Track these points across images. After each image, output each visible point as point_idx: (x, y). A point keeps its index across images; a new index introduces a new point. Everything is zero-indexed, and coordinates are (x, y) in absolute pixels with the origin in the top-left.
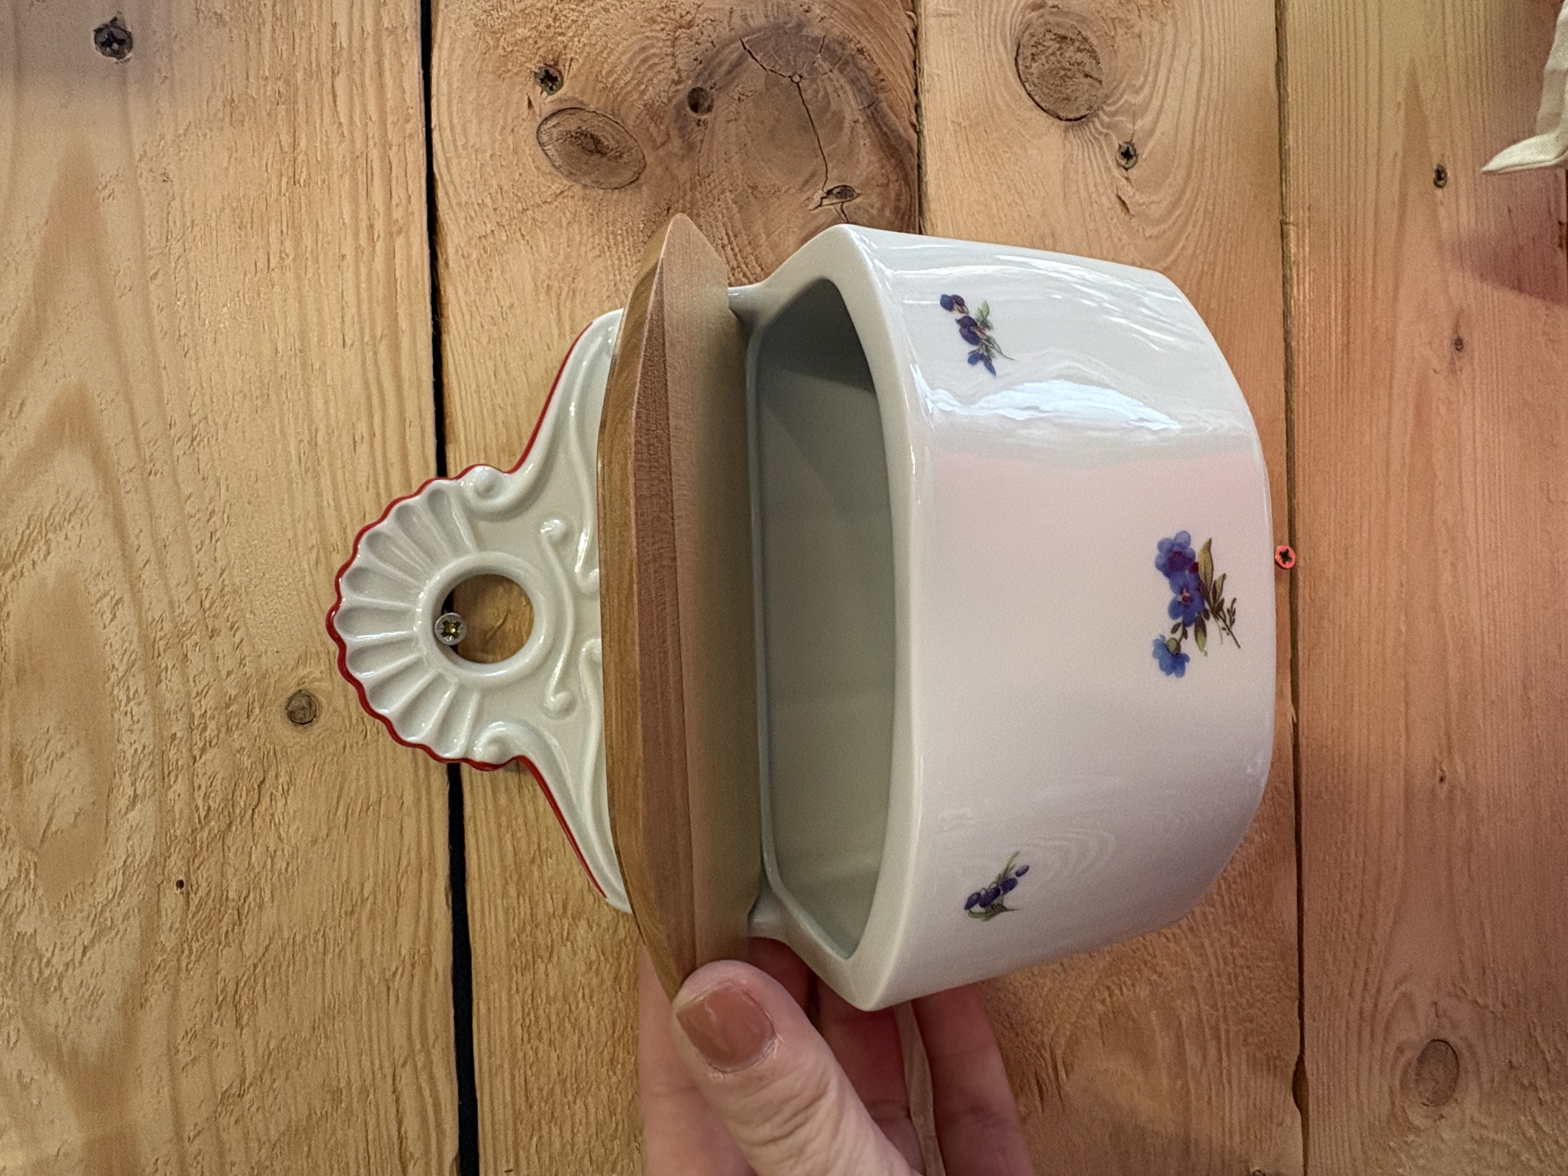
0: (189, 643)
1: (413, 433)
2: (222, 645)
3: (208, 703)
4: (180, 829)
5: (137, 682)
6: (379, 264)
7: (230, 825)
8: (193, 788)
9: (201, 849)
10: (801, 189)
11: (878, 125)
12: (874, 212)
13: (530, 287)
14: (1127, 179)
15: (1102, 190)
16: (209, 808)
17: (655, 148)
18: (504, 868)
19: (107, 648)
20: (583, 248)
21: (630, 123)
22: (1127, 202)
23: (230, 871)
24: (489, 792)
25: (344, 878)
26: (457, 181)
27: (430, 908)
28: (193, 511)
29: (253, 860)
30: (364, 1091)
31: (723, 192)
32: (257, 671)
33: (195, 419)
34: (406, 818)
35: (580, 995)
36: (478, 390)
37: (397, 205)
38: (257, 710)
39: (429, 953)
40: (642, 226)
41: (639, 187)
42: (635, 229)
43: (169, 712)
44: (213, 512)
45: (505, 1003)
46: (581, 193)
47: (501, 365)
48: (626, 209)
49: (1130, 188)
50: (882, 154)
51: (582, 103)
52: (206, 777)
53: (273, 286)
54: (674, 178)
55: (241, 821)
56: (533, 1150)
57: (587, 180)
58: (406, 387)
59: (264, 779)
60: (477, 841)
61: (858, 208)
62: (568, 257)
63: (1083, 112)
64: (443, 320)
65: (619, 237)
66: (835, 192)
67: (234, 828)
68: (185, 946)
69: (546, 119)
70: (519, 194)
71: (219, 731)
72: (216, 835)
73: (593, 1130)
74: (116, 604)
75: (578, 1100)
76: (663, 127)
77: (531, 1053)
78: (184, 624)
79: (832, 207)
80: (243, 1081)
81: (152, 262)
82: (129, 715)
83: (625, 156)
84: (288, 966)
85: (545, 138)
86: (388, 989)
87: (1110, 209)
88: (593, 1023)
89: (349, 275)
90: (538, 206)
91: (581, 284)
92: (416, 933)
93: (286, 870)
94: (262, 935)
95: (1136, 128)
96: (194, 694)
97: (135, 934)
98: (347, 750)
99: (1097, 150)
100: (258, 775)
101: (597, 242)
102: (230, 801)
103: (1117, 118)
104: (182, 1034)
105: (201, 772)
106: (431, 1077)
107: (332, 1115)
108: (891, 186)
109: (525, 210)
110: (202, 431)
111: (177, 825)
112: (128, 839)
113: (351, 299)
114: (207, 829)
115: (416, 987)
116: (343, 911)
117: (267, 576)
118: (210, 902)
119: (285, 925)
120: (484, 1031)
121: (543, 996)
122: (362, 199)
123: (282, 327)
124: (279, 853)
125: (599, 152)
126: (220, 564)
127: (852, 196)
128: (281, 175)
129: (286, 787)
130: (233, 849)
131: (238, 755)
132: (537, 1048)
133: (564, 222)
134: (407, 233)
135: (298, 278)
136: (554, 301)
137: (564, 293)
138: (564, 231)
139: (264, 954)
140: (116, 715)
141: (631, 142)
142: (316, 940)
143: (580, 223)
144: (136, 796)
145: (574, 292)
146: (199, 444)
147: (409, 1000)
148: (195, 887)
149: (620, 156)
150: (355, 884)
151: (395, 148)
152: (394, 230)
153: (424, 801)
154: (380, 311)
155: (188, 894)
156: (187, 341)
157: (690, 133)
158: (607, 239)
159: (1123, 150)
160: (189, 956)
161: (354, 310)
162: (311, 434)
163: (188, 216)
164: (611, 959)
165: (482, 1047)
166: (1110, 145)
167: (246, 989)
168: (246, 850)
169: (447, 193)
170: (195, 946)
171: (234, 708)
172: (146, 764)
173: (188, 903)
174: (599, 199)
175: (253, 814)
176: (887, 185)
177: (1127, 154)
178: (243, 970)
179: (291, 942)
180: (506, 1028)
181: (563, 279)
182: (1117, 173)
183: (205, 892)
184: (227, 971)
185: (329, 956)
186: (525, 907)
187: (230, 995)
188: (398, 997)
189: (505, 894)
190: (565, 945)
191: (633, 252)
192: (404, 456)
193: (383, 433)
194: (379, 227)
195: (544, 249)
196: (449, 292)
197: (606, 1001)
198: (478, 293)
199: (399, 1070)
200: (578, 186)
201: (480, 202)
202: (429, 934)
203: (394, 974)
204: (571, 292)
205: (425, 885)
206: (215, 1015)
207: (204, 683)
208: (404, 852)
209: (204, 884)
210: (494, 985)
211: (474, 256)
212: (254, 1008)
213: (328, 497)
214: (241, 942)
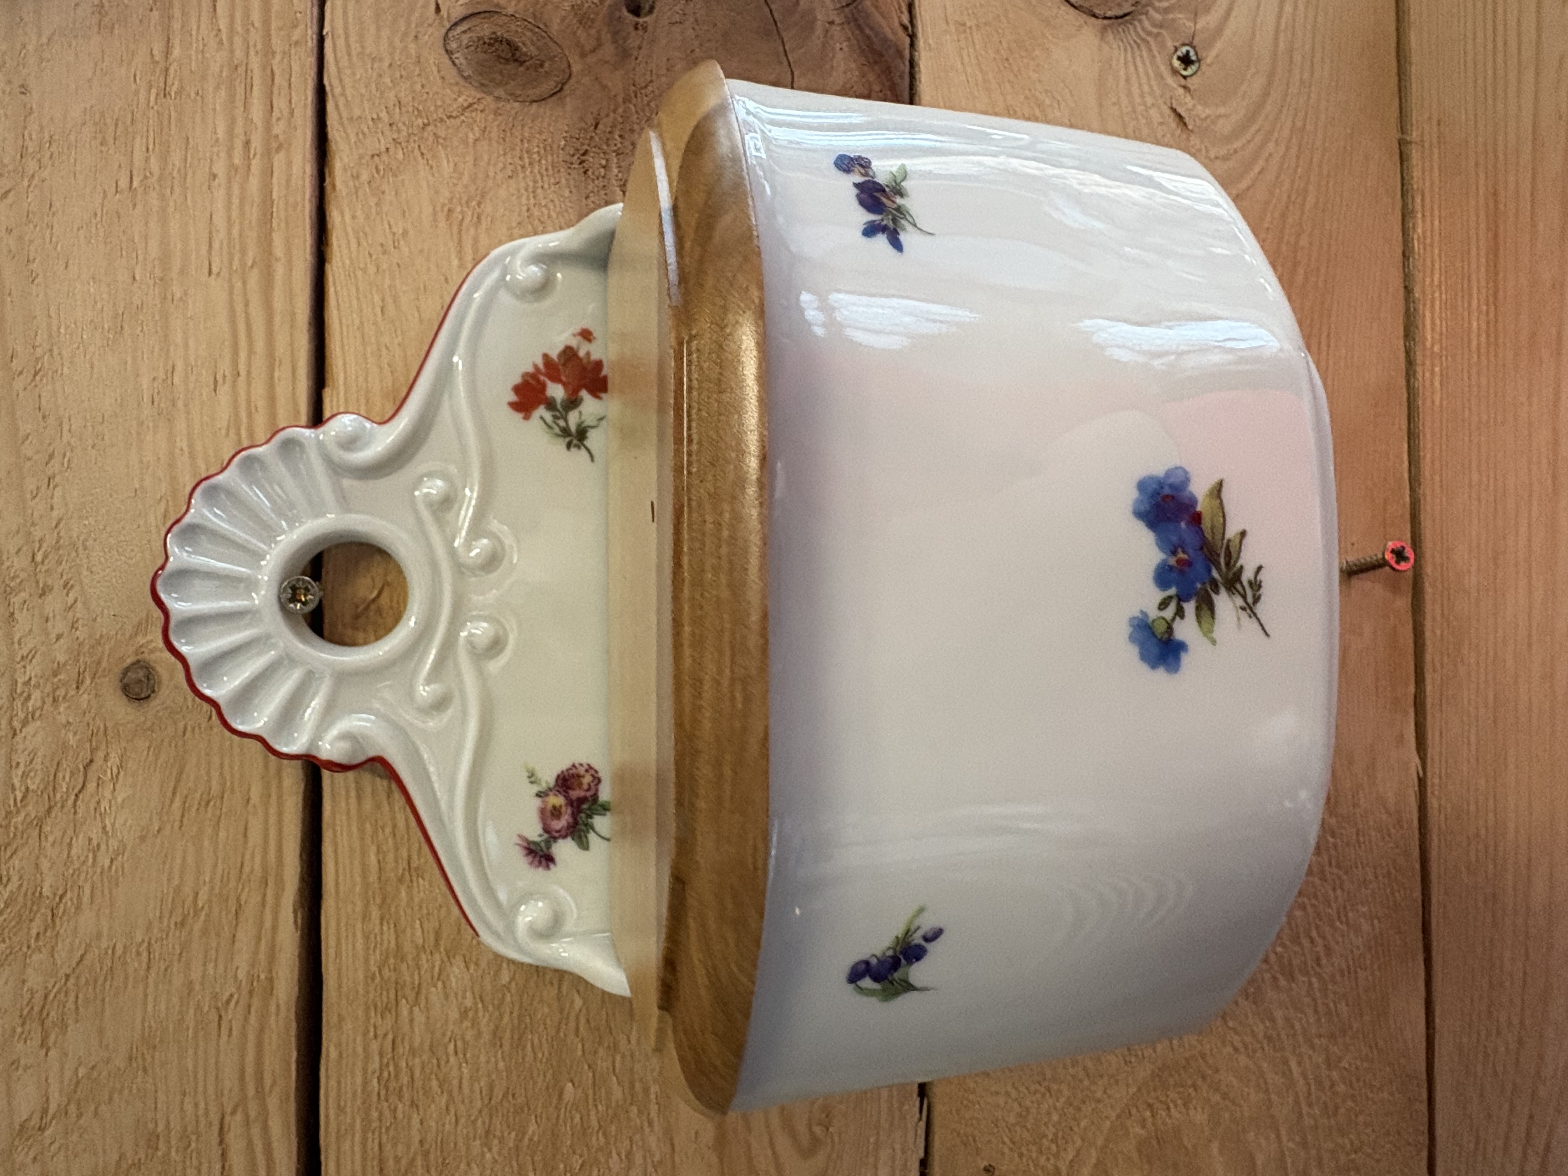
0: (17, 600)
1: (282, 374)
2: (53, 605)
3: (33, 670)
6: (254, 184)
7: (49, 811)
8: (10, 765)
9: (15, 835)
11: (859, 27)
13: (427, 210)
14: (1185, 87)
15: (1149, 100)
16: (27, 789)
17: (583, 55)
18: (366, 886)
20: (491, 168)
21: (555, 27)
22: (1183, 114)
23: (45, 864)
24: (353, 794)
25: (176, 882)
26: (348, 92)
27: (275, 928)
28: (29, 454)
29: (74, 852)
30: (185, 1139)
32: (90, 637)
33: (39, 351)
34: (250, 818)
35: (451, 1048)
36: (362, 328)
37: (278, 119)
38: (88, 681)
39: (271, 980)
40: (563, 143)
41: (562, 101)
42: (556, 147)
44: (51, 456)
45: (360, 1049)
46: (493, 106)
47: (389, 300)
48: (545, 125)
49: (1188, 99)
50: (863, 60)
51: (498, 5)
52: (26, 753)
53: (134, 206)
54: (604, 87)
55: (63, 807)
57: (500, 92)
58: (277, 319)
59: (91, 761)
60: (336, 851)
62: (474, 180)
63: (1127, 8)
64: (328, 249)
65: (535, 156)
67: (53, 814)
69: (456, 24)
70: (421, 108)
71: (44, 703)
72: (32, 822)
76: (593, 32)
77: (387, 1113)
78: (13, 579)
80: (45, 1110)
81: (4, 180)
83: (546, 65)
84: (105, 980)
85: (453, 45)
86: (220, 1017)
87: (1161, 124)
88: (466, 1084)
89: (220, 194)
90: (442, 120)
91: (488, 207)
92: (256, 953)
93: (110, 867)
94: (77, 941)
95: (1198, 26)
96: (18, 659)
98: (188, 734)
99: (1145, 54)
100: (85, 755)
101: (510, 161)
102: (51, 784)
103: (1171, 16)
105: (21, 747)
106: (265, 1129)
107: (146, 1162)
109: (425, 125)
110: (46, 364)
113: (219, 221)
114: (23, 815)
115: (253, 1019)
116: (172, 922)
117: (109, 529)
118: (21, 897)
119: (105, 932)
120: (333, 1083)
121: (407, 1044)
122: (239, 112)
123: (141, 252)
124: (103, 847)
125: (516, 60)
126: (56, 514)
128: (151, 87)
129: (115, 771)
130: (51, 839)
131: (63, 731)
132: (395, 1110)
133: (471, 141)
134: (287, 150)
135: (162, 198)
136: (455, 229)
137: (468, 219)
138: (471, 150)
139: (78, 964)
141: (556, 49)
142: (138, 954)
143: (490, 140)
145: (479, 218)
146: (41, 380)
147: (244, 1034)
149: (542, 66)
150: (187, 890)
151: (278, 57)
152: (274, 147)
153: (274, 801)
154: (252, 236)
156: (35, 267)
157: (625, 39)
158: (521, 158)
159: (1179, 53)
161: (223, 235)
162: (166, 371)
163: (46, 131)
164: (491, 1008)
165: (331, 1100)
166: (1162, 46)
167: (56, 1003)
168: (66, 841)
169: (337, 107)
171: (62, 677)
174: (513, 112)
175: (75, 801)
177: (1186, 60)
178: (53, 980)
179: (110, 952)
180: (359, 1080)
181: (467, 203)
182: (1170, 80)
183: (16, 885)
184: (34, 980)
185: (153, 973)
186: (389, 936)
187: (37, 1009)
188: (231, 1029)
189: (366, 917)
190: (435, 986)
191: (551, 172)
192: (272, 400)
193: (249, 373)
194: (257, 143)
195: (447, 168)
196: (335, 217)
197: (483, 1059)
198: (367, 217)
199: (227, 1118)
200: (489, 99)
201: (375, 116)
202: (272, 957)
203: (228, 1002)
204: (475, 219)
205: (270, 899)
206: (19, 1030)
207: (30, 646)
208: (247, 857)
209: (15, 878)
210: (348, 1026)
211: (365, 177)
212: (64, 1027)
213: (182, 443)
214: (53, 948)
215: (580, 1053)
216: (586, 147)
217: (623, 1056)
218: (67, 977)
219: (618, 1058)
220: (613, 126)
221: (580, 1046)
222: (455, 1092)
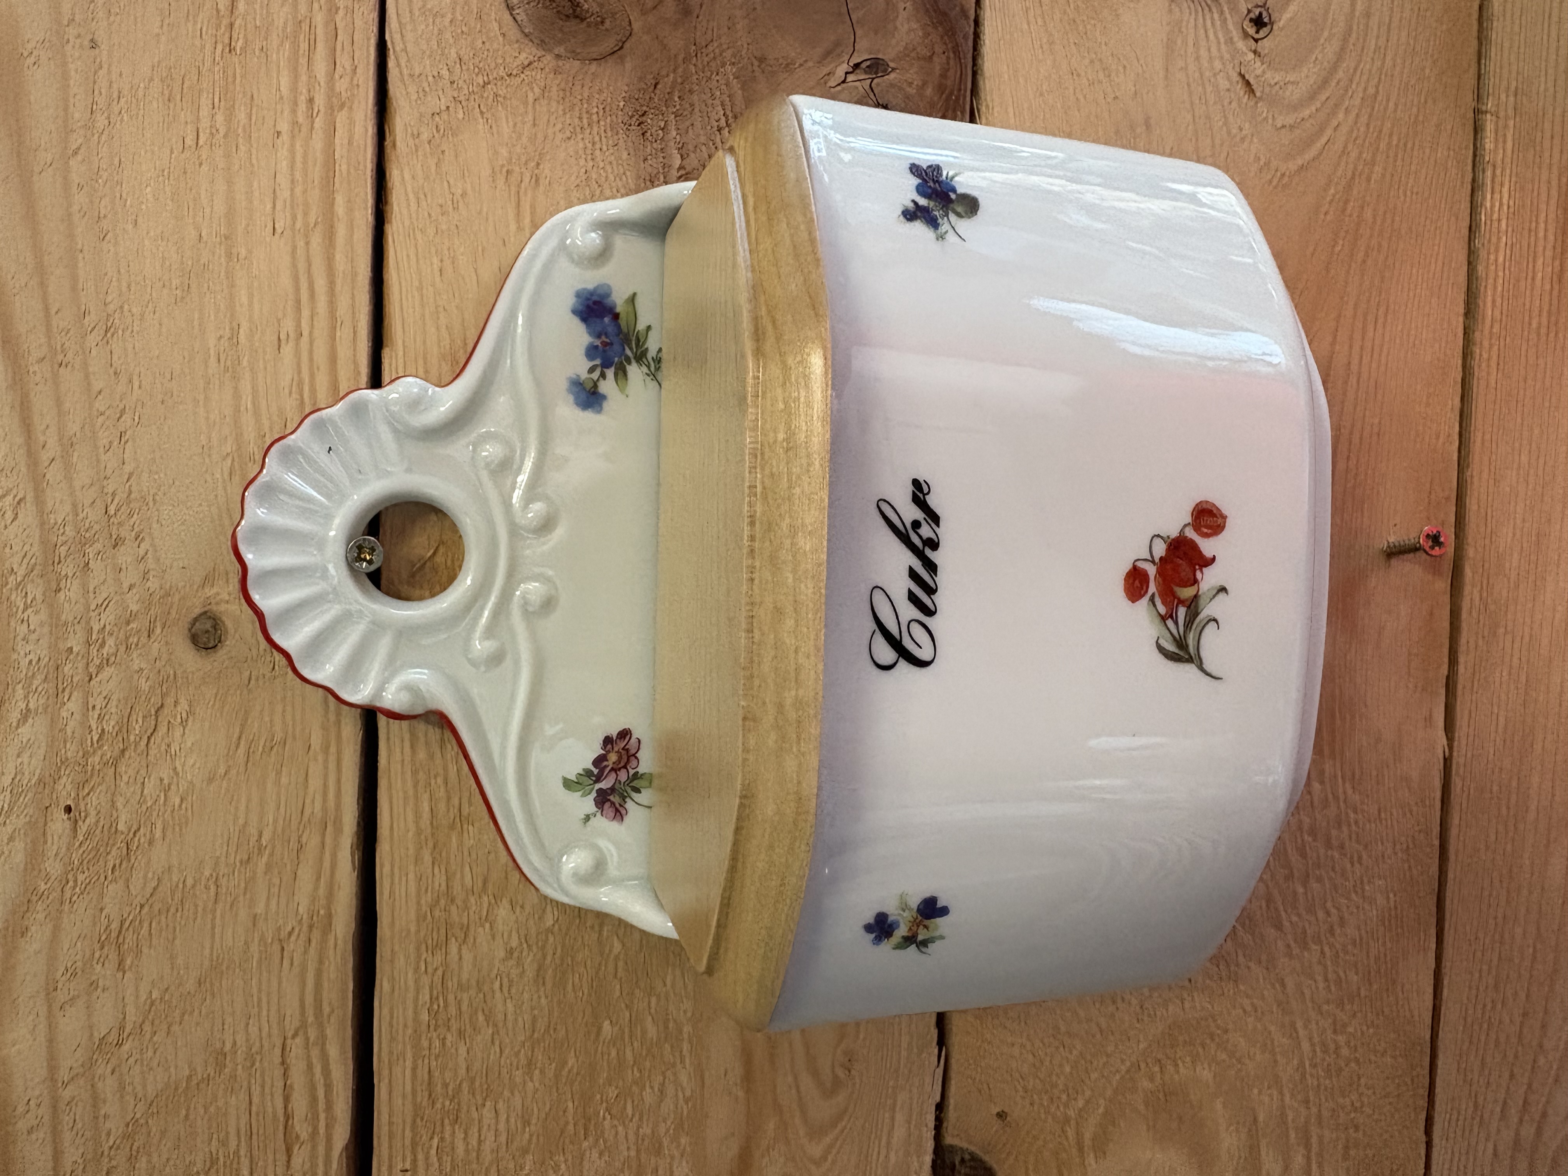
0: (91, 551)
1: (344, 335)
2: (125, 556)
3: (109, 617)
4: (72, 750)
5: (35, 591)
6: (318, 143)
7: (123, 751)
8: (87, 708)
9: (92, 775)
10: (820, 62)
12: (912, 91)
13: (486, 171)
14: (1255, 52)
15: (1218, 66)
16: (103, 730)
17: (644, 13)
18: (419, 832)
19: (7, 550)
20: (550, 131)
22: (1252, 80)
23: (120, 802)
24: (407, 744)
25: (241, 821)
26: (410, 48)
27: (334, 865)
28: (102, 409)
29: (146, 791)
30: (251, 1059)
31: (723, 65)
32: (161, 587)
33: (112, 307)
34: (312, 763)
35: (497, 985)
36: (420, 289)
37: (341, 77)
38: (158, 631)
39: (329, 916)
40: (622, 103)
41: (622, 59)
42: (615, 107)
43: (66, 624)
44: (123, 412)
45: (411, 983)
46: (554, 63)
47: (447, 263)
48: (605, 85)
49: (1258, 64)
50: (927, 20)
52: (102, 697)
53: (201, 164)
54: (664, 46)
55: (136, 748)
56: (433, 1152)
57: (560, 50)
58: (339, 282)
59: (162, 706)
60: (390, 798)
61: (892, 85)
62: (533, 139)
64: (388, 208)
65: (594, 117)
66: (864, 65)
67: (127, 756)
68: (70, 876)
70: (481, 65)
71: (118, 649)
72: (107, 761)
73: (503, 1139)
74: (19, 503)
75: (488, 1104)
77: (436, 1041)
78: (87, 530)
79: (858, 83)
80: (122, 1028)
81: (75, 135)
82: (25, 623)
83: (607, 21)
84: (177, 910)
86: (283, 949)
87: (1229, 91)
88: (510, 1017)
89: (283, 153)
90: (502, 78)
91: (546, 169)
92: (316, 890)
93: (180, 806)
94: (150, 875)
96: (93, 607)
97: (19, 858)
98: (252, 682)
99: (1216, 16)
100: (156, 700)
101: (568, 122)
102: (125, 726)
104: (62, 969)
105: (96, 691)
106: (324, 1054)
107: (214, 1078)
108: (935, 58)
109: (486, 84)
110: (117, 321)
111: (68, 746)
112: (18, 756)
113: (283, 180)
114: (99, 753)
115: (312, 951)
116: (238, 858)
117: (177, 483)
118: (98, 832)
119: (176, 866)
120: (386, 1012)
121: (455, 980)
122: (303, 69)
123: (208, 210)
124: (174, 787)
125: (577, 17)
126: (128, 468)
127: (885, 70)
128: (216, 42)
129: (184, 715)
130: (125, 778)
131: (136, 677)
132: (444, 1039)
133: (531, 100)
134: (351, 108)
135: (227, 156)
136: (513, 189)
137: (527, 180)
138: (530, 110)
139: (151, 894)
140: (13, 624)
141: (615, 6)
142: (207, 888)
143: (550, 98)
144: (28, 710)
146: (113, 335)
147: (304, 964)
148: (83, 814)
149: (602, 22)
150: (252, 829)
151: (341, 13)
152: (336, 104)
153: (333, 749)
154: (315, 194)
155: (76, 821)
156: (105, 224)
158: (580, 118)
159: (1252, 15)
160: (74, 888)
161: (287, 194)
162: (232, 329)
163: (115, 86)
164: (534, 948)
165: (384, 1027)
166: (1234, 9)
167: (131, 929)
168: (140, 780)
169: (399, 64)
170: (81, 877)
171: (133, 625)
172: (40, 677)
173: (75, 830)
174: (573, 71)
175: (148, 742)
176: (931, 57)
177: (1259, 22)
178: (128, 909)
179: (181, 886)
180: (410, 1013)
181: (526, 163)
182: (1241, 45)
183: (93, 820)
184: (111, 909)
185: (220, 907)
186: (440, 879)
187: (114, 935)
188: (292, 960)
189: (418, 860)
190: (483, 926)
191: (609, 134)
192: (333, 359)
193: (311, 333)
194: (320, 101)
195: (506, 129)
196: (395, 176)
197: (526, 996)
198: (427, 178)
199: (289, 1042)
200: (549, 57)
201: (436, 74)
202: (330, 896)
203: (290, 934)
204: (533, 180)
205: (328, 840)
206: (97, 955)
207: (105, 595)
208: (308, 801)
209: (93, 813)
210: (401, 961)
211: (425, 136)
212: (139, 953)
213: (247, 401)
214: (128, 880)
215: (618, 993)
216: (645, 108)
217: (659, 1000)
218: (142, 906)
219: (654, 1000)
220: (673, 87)
221: (618, 987)
222: (501, 1025)
